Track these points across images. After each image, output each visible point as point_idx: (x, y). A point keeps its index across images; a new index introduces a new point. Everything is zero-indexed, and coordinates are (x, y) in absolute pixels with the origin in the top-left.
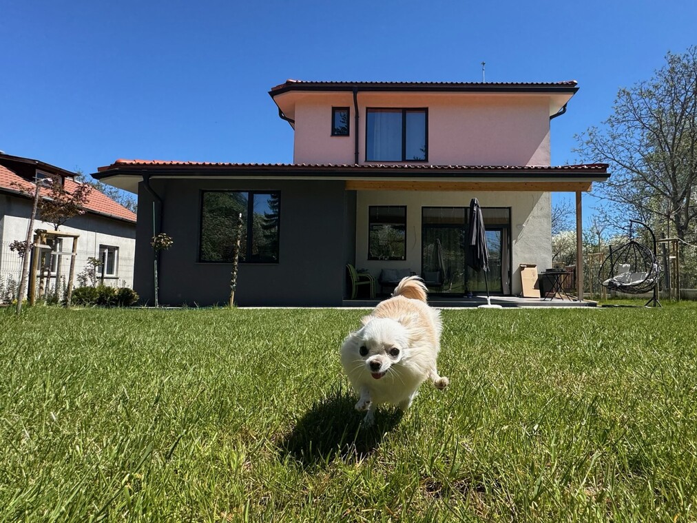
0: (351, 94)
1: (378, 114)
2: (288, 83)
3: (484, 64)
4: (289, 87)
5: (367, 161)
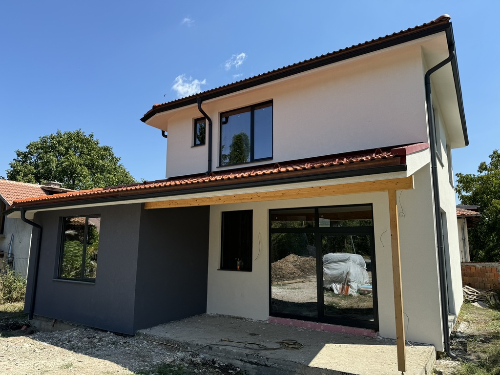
0: (196, 106)
2: (154, 107)
4: (156, 110)
5: (221, 166)
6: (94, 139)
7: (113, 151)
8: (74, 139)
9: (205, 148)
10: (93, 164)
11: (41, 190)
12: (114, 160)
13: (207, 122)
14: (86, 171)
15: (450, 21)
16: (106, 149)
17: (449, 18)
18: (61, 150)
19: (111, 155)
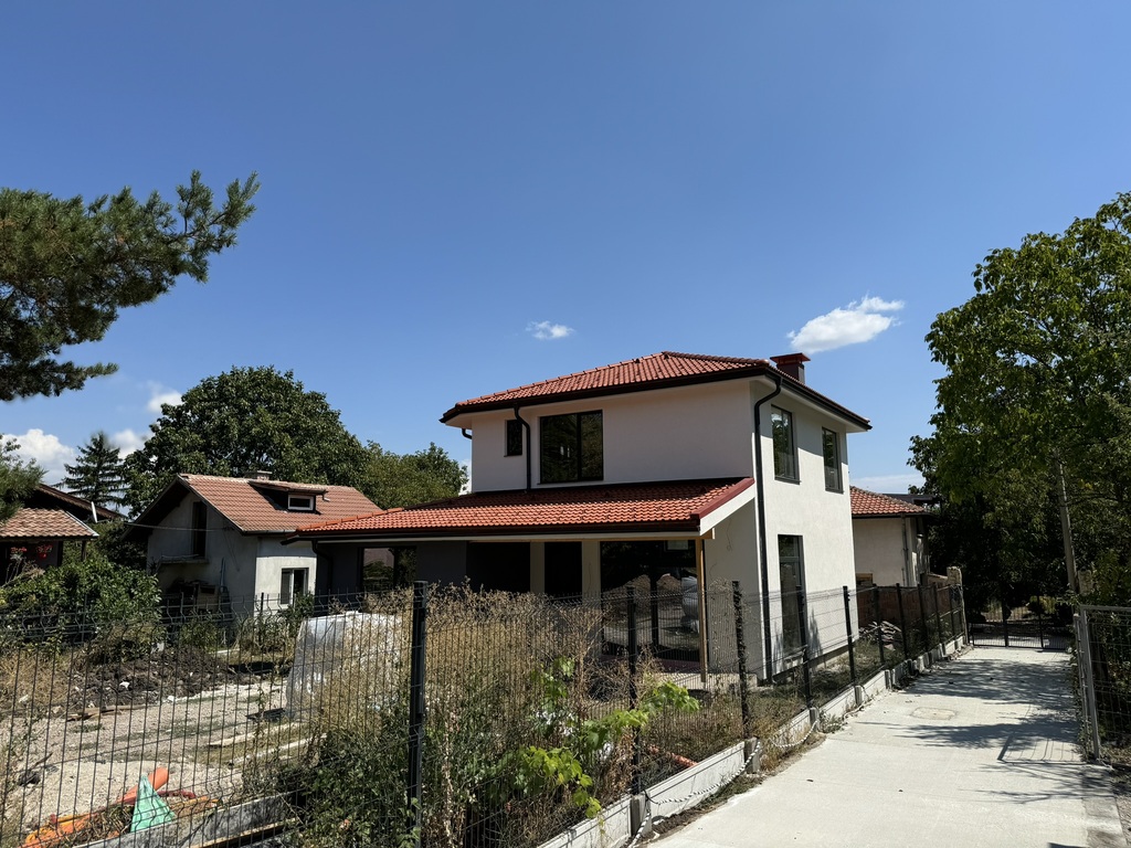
5: (542, 482)
6: (295, 380)
7: (327, 400)
8: (264, 384)
9: (522, 459)
10: (298, 427)
11: (249, 487)
12: (332, 418)
13: (524, 428)
14: (288, 441)
16: (316, 397)
18: (245, 405)
19: (325, 407)
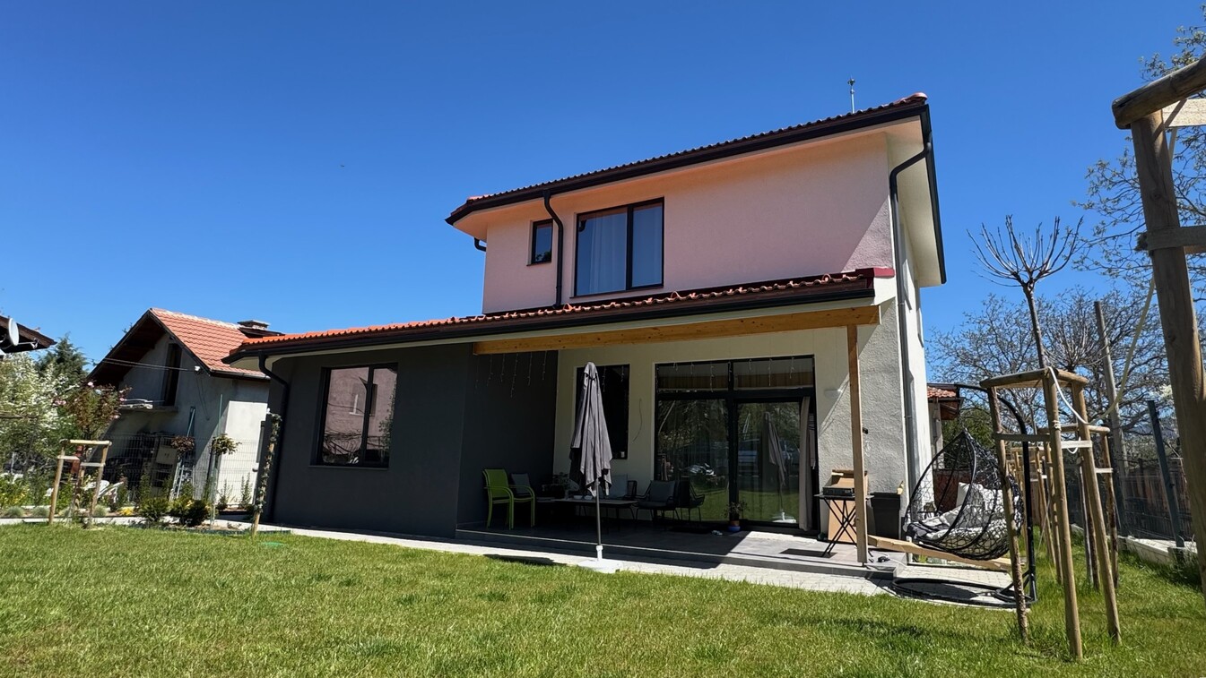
0: (541, 201)
1: (597, 220)
2: (469, 202)
3: (852, 83)
4: (471, 207)
5: (577, 296)
9: (552, 267)
13: (556, 226)
15: (926, 103)
17: (925, 99)
